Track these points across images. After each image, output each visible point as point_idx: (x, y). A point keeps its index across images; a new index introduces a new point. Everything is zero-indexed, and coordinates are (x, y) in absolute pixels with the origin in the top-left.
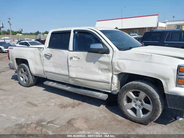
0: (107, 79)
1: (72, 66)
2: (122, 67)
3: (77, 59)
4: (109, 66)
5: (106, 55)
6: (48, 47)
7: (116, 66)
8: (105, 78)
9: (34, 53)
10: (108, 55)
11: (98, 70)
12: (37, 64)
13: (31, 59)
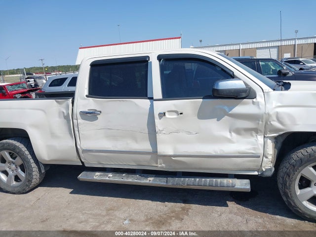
0: (254, 149)
1: (164, 132)
2: (287, 121)
3: (175, 116)
4: (259, 123)
5: (250, 100)
6: (87, 96)
7: (274, 121)
8: (249, 147)
9: (45, 112)
10: (254, 100)
11: (229, 133)
12: (53, 135)
13: (35, 126)
